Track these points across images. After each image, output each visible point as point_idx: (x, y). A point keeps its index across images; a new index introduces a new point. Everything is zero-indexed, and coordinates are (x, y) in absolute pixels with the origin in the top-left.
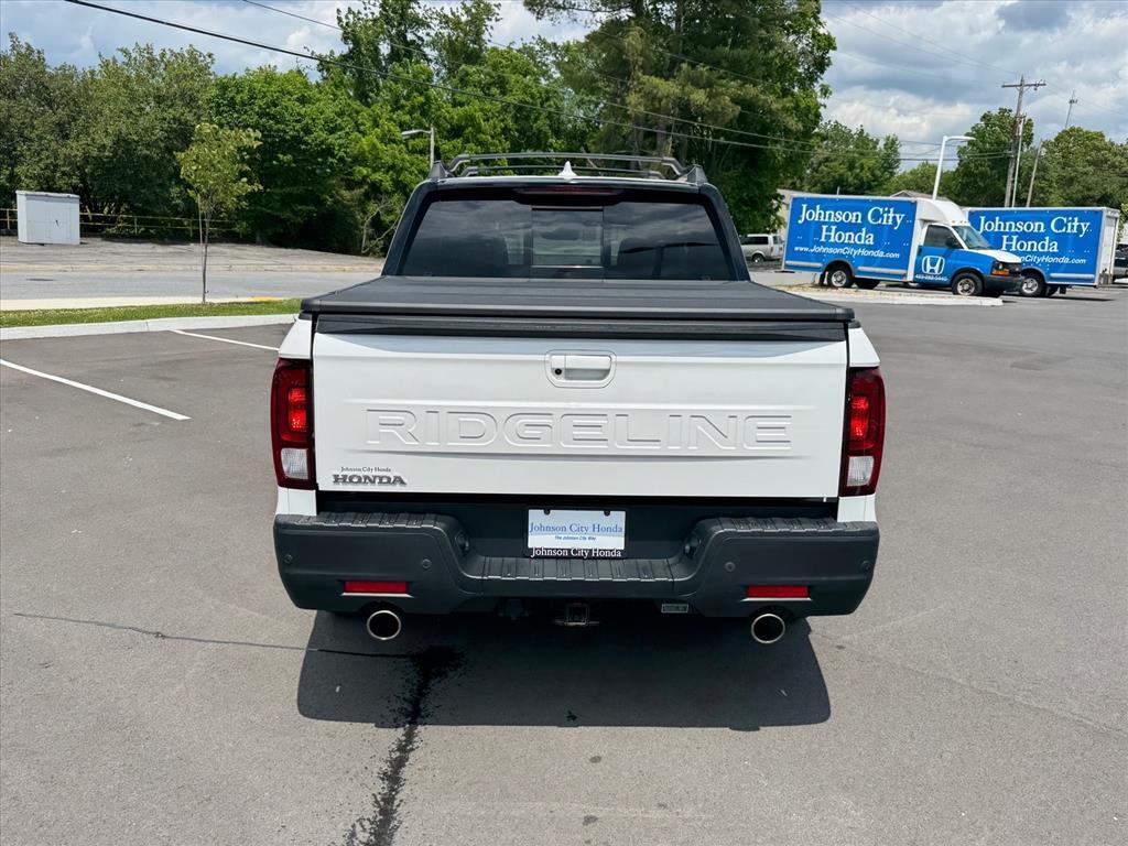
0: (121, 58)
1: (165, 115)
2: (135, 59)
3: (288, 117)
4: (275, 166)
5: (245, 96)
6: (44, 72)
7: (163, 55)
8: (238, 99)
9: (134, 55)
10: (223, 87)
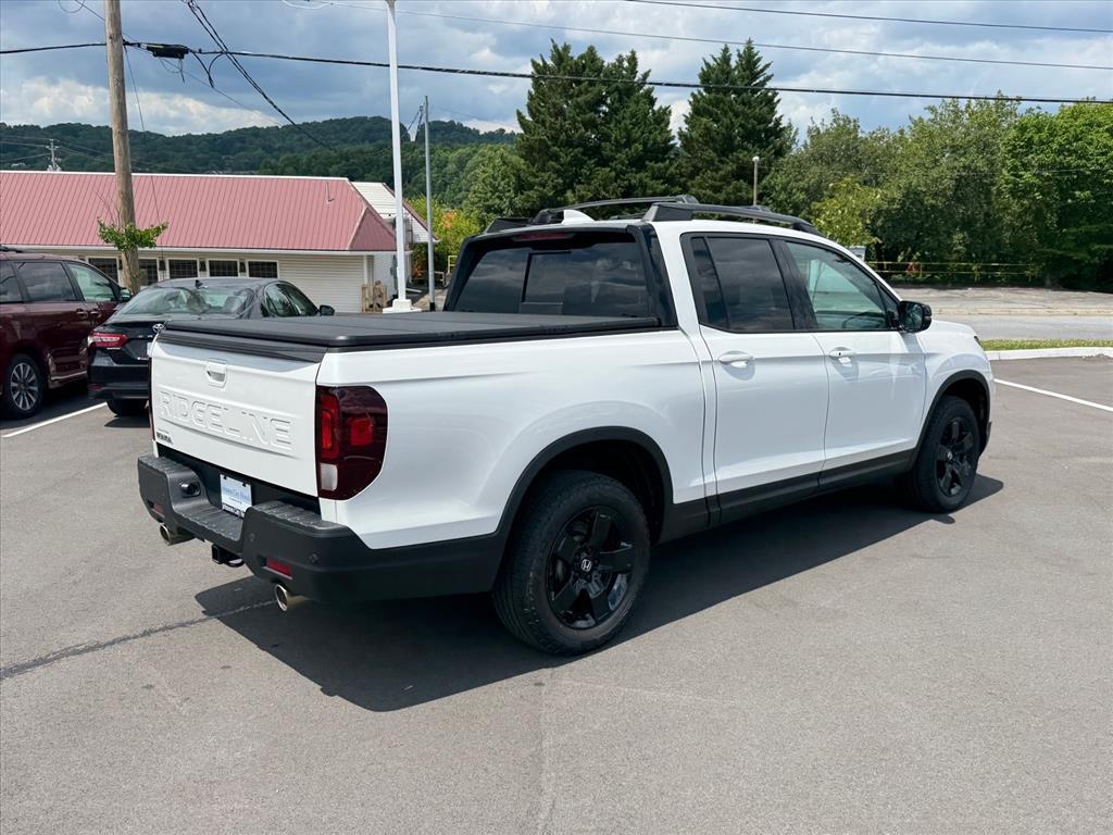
0: (928, 116)
1: (956, 164)
2: (941, 114)
3: (1091, 149)
4: (1070, 205)
5: (1044, 135)
6: (855, 138)
7: (968, 106)
8: (1036, 138)
9: (939, 111)
10: (1023, 129)
